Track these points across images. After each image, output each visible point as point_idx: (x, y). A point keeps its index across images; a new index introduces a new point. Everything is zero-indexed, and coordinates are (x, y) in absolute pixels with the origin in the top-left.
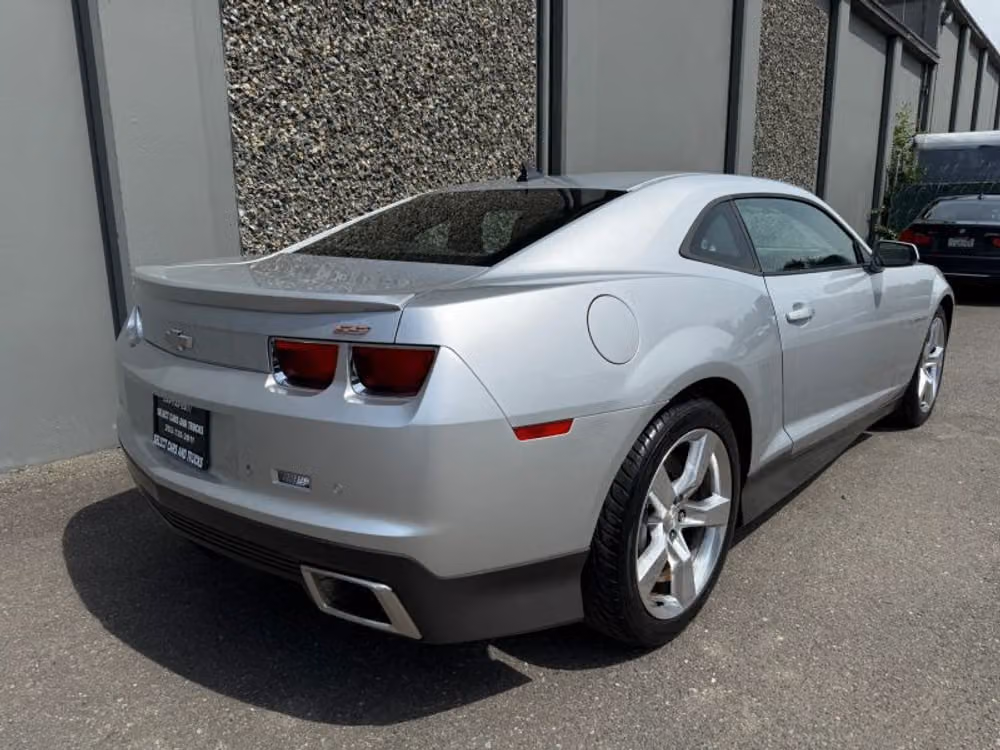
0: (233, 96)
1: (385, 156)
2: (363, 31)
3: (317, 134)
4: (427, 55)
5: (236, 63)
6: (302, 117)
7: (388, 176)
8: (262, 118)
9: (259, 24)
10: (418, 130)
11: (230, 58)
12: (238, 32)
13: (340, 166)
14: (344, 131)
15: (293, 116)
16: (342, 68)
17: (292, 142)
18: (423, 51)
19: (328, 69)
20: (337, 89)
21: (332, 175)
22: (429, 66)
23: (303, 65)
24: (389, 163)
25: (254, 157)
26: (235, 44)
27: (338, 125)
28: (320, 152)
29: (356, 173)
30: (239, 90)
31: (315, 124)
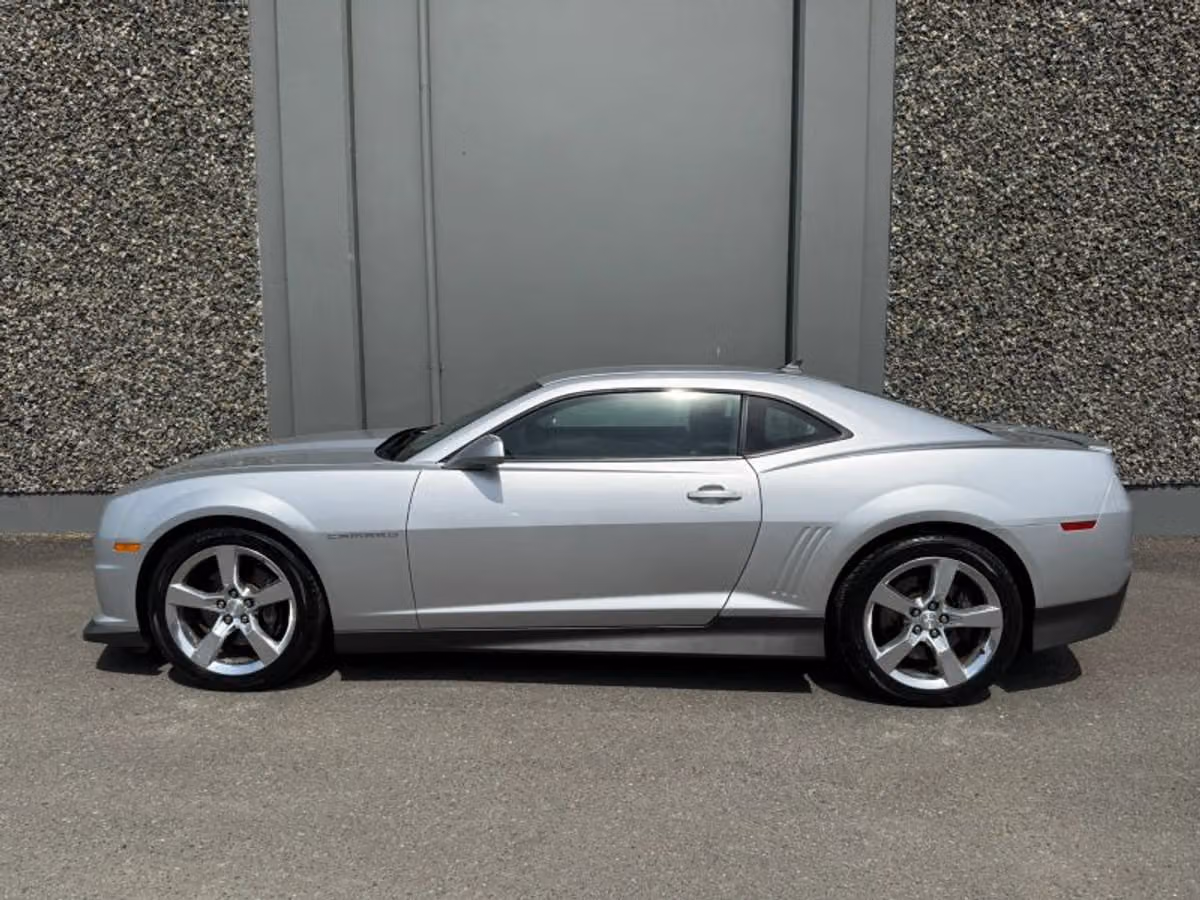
0: (891, 300)
1: (1033, 333)
2: (1020, 231)
3: (963, 321)
4: (1095, 239)
5: (897, 275)
6: (950, 308)
7: (1035, 350)
8: (913, 312)
9: (919, 244)
10: (1076, 308)
11: (891, 272)
12: (902, 253)
13: (983, 345)
14: (991, 314)
15: (942, 308)
16: (995, 265)
17: (939, 329)
18: (1090, 237)
19: (979, 268)
20: (986, 283)
21: (974, 352)
22: (1097, 248)
23: (956, 268)
24: (1037, 340)
25: (903, 342)
26: (899, 262)
27: (984, 312)
28: (963, 335)
29: (999, 349)
30: (896, 295)
31: (962, 313)
